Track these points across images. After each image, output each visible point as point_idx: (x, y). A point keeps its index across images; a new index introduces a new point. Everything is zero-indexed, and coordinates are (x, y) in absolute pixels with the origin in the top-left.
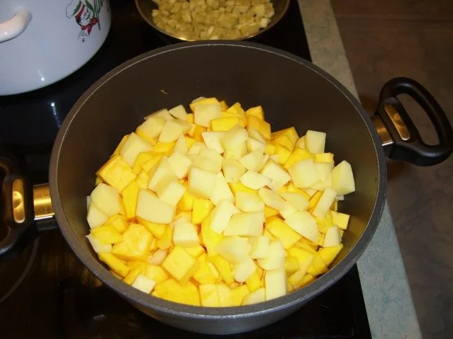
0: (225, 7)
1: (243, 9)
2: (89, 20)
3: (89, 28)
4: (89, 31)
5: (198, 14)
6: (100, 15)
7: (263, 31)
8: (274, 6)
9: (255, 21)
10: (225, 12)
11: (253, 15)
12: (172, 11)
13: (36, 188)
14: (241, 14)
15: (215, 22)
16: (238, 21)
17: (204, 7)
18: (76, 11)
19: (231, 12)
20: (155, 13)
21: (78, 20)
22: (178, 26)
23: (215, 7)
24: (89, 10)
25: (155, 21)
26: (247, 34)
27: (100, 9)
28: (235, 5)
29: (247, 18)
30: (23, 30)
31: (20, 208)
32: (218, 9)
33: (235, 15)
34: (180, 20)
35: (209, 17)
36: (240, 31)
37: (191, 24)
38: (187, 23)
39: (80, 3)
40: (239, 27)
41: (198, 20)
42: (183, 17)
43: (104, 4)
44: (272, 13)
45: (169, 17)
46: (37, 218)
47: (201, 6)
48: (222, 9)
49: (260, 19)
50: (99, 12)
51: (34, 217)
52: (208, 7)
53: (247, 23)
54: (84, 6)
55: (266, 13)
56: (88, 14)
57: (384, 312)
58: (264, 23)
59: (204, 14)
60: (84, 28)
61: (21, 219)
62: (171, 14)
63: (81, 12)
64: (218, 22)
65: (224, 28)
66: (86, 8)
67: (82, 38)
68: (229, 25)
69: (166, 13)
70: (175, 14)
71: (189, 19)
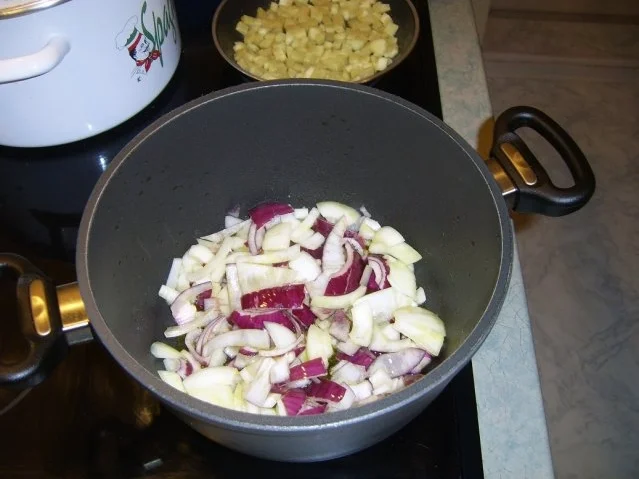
0: (333, 42)
1: (357, 44)
2: (147, 53)
3: (148, 63)
4: (147, 68)
5: (295, 49)
6: (163, 47)
7: (380, 74)
8: (398, 43)
9: (370, 61)
10: (332, 49)
11: (369, 53)
12: (261, 45)
13: (60, 289)
14: (353, 51)
15: (317, 61)
16: (347, 62)
17: (305, 40)
18: (129, 41)
19: (341, 49)
20: (238, 46)
21: (132, 52)
22: (266, 65)
23: (319, 41)
24: (148, 40)
25: (236, 58)
26: (358, 79)
27: (163, 40)
28: (346, 39)
29: (361, 58)
30: (57, 64)
31: (43, 317)
32: (323, 44)
33: (344, 53)
34: (271, 57)
35: (309, 55)
36: (350, 74)
37: (285, 63)
38: (279, 62)
39: (136, 30)
40: (349, 69)
41: (294, 57)
42: (275, 53)
43: (170, 32)
44: (394, 52)
45: (256, 54)
46: (66, 327)
47: (300, 40)
48: (329, 45)
49: (377, 58)
50: (161, 43)
51: (62, 327)
52: (310, 40)
53: (360, 65)
54: (140, 35)
55: (387, 51)
56: (146, 45)
57: (506, 460)
58: (382, 65)
59: (304, 50)
60: (139, 63)
61: (46, 330)
62: (260, 48)
63: (137, 42)
64: (320, 62)
65: (328, 69)
66: (143, 37)
67: (136, 76)
68: (335, 67)
69: (254, 47)
70: (264, 49)
71: (283, 57)
